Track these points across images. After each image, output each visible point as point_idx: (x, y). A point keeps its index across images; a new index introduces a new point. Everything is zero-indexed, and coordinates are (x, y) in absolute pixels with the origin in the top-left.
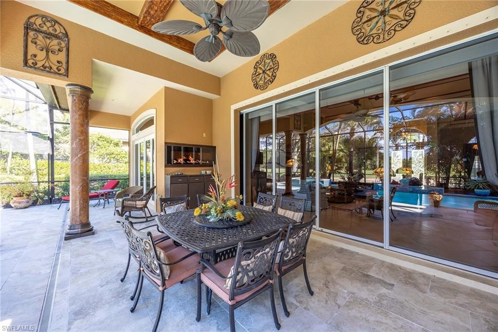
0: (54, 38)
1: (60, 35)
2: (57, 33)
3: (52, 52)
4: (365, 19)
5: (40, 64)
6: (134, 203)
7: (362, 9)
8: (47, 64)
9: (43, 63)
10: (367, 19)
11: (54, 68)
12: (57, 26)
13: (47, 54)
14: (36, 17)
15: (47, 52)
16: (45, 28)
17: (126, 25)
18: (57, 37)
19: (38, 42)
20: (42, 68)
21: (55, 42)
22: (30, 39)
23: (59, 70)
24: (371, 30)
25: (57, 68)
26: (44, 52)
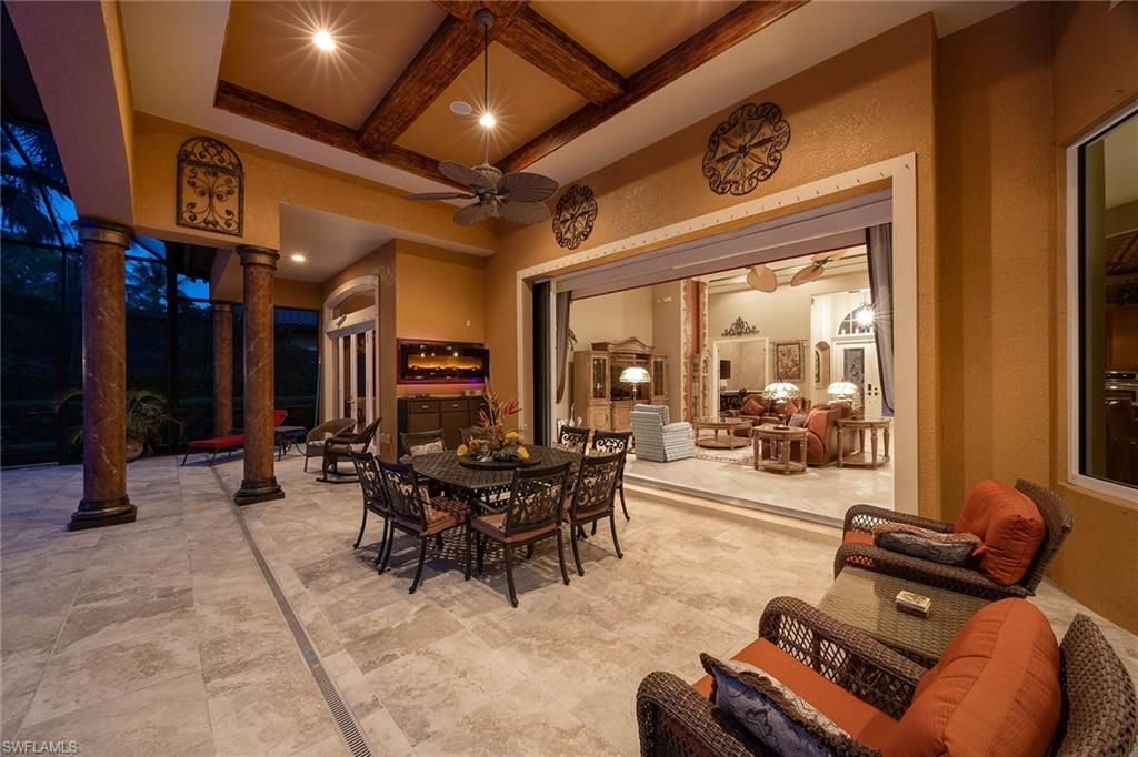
0: (220, 174)
1: (230, 167)
2: (225, 164)
3: (218, 196)
4: (719, 155)
5: (200, 218)
6: (345, 446)
7: (716, 138)
8: (210, 218)
9: (204, 216)
10: (721, 155)
11: (222, 223)
12: (225, 154)
13: (211, 201)
14: (194, 142)
15: (211, 197)
16: (207, 159)
17: (339, 147)
18: (225, 171)
19: (198, 183)
20: (203, 224)
21: (223, 178)
22: (185, 180)
23: (229, 225)
24: (728, 173)
25: (226, 223)
26: (206, 198)
